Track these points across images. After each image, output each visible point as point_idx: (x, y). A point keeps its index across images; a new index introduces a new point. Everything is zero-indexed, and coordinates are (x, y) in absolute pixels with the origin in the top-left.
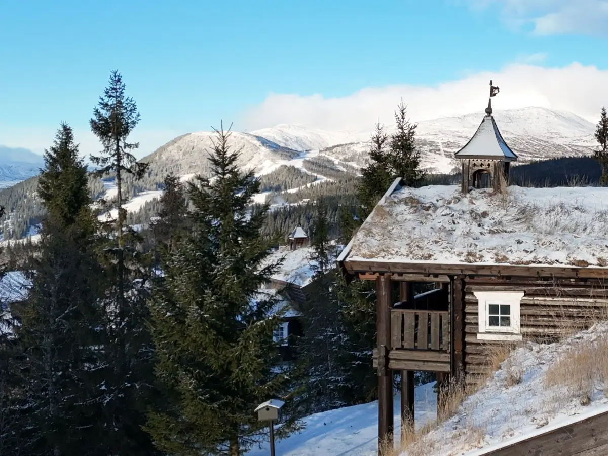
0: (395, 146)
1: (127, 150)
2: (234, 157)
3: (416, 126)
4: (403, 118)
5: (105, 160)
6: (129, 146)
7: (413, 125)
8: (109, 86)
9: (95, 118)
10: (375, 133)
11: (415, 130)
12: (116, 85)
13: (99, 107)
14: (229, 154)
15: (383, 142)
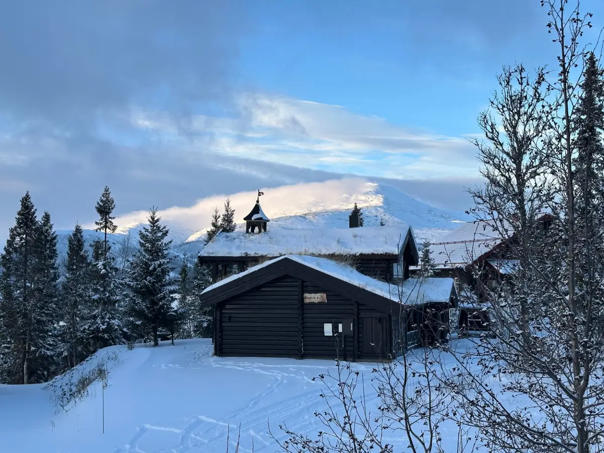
0: (224, 220)
1: (110, 220)
2: (158, 220)
3: (234, 211)
4: (228, 206)
5: (101, 224)
6: (111, 218)
7: (233, 210)
8: (104, 192)
9: (97, 206)
10: (214, 214)
11: (234, 212)
12: (107, 192)
13: (99, 201)
14: (156, 219)
15: (218, 218)
